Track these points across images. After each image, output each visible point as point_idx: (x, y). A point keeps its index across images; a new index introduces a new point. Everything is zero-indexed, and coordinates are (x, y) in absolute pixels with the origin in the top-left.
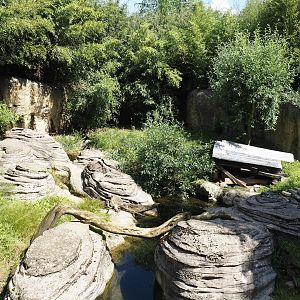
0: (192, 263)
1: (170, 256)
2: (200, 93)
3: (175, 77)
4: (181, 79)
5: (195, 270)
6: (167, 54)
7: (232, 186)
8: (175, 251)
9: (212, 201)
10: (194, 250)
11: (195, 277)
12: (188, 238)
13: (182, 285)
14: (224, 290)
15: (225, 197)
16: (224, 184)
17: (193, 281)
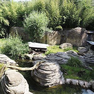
0: (49, 73)
1: (43, 73)
2: (15, 28)
3: (7, 22)
4: (9, 23)
5: (50, 75)
6: (3, 15)
7: (35, 54)
8: (44, 71)
9: (31, 60)
10: (49, 70)
11: (50, 76)
12: (47, 67)
13: (47, 79)
14: (56, 78)
15: (34, 58)
16: (33, 54)
17: (50, 78)
